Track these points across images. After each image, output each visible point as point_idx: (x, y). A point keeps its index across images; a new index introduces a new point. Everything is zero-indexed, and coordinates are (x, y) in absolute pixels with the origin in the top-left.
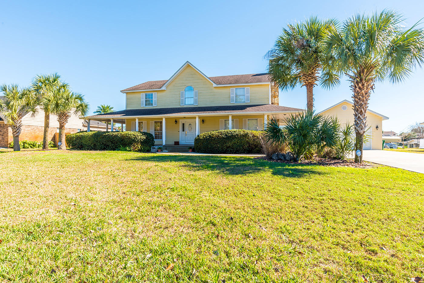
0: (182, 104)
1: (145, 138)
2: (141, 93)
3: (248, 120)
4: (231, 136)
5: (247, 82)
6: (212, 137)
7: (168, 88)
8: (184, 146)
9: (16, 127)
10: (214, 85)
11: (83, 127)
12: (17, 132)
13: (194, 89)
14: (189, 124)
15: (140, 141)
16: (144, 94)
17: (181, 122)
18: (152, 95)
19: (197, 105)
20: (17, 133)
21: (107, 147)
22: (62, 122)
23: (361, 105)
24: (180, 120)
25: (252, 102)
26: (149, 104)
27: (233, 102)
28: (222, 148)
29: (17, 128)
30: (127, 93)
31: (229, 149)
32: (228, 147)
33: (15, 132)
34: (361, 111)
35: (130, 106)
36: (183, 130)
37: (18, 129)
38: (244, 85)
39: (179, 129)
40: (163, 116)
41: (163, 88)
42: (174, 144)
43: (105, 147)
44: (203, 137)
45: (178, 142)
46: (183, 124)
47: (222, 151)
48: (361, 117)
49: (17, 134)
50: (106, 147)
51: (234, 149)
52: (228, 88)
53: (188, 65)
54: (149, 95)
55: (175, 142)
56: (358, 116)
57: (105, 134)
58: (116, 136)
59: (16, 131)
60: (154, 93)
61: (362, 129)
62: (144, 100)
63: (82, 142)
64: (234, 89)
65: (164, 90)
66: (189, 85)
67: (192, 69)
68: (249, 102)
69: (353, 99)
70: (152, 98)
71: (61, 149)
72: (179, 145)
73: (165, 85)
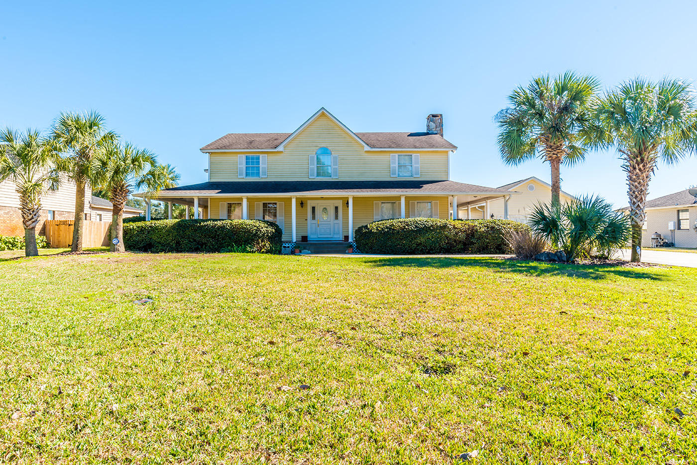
0: (311, 176)
1: (274, 231)
2: (239, 155)
3: (418, 203)
4: (424, 227)
5: (415, 147)
6: (393, 230)
7: (286, 148)
8: (330, 243)
9: (32, 210)
10: (367, 148)
11: (90, 210)
12: (33, 220)
13: (332, 152)
14: (322, 208)
15: (267, 236)
16: (244, 156)
17: (310, 205)
18: (259, 158)
19: (336, 177)
20: (34, 222)
21: (202, 247)
22: (118, 202)
23: (642, 191)
24: (309, 202)
25: (423, 176)
26: (253, 174)
27: (395, 176)
28: (409, 247)
29: (35, 213)
30: (212, 153)
31: (420, 248)
32: (418, 245)
33: (30, 220)
34: (642, 198)
35: (217, 175)
36: (314, 218)
37: (35, 215)
38: (412, 151)
39: (307, 217)
40: (294, 195)
41: (280, 148)
42: (301, 240)
43: (198, 247)
44: (378, 230)
45: (306, 237)
46: (314, 208)
47: (409, 251)
48: (640, 205)
49: (34, 224)
50: (200, 247)
51: (426, 247)
52: (388, 154)
53: (323, 114)
54: (253, 158)
55: (302, 237)
56: (637, 205)
57: (200, 224)
58: (223, 228)
59: (32, 218)
60: (261, 156)
61: (641, 221)
62: (244, 166)
63: (151, 239)
64: (396, 155)
65: (282, 152)
66: (323, 145)
67: (329, 120)
68: (419, 176)
69: (628, 182)
70: (258, 163)
71: (118, 251)
72: (307, 241)
73: (284, 144)
